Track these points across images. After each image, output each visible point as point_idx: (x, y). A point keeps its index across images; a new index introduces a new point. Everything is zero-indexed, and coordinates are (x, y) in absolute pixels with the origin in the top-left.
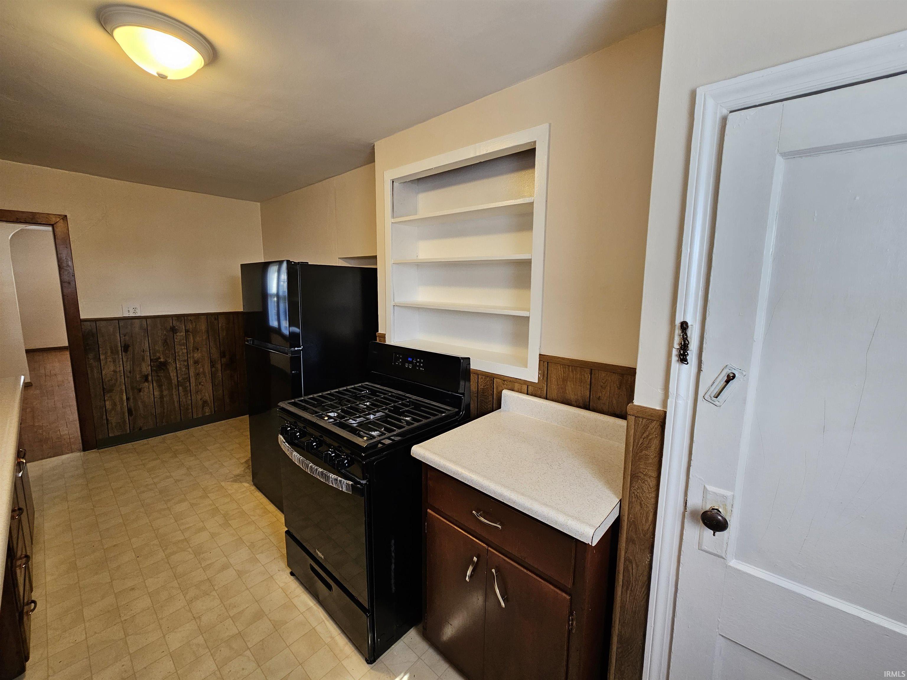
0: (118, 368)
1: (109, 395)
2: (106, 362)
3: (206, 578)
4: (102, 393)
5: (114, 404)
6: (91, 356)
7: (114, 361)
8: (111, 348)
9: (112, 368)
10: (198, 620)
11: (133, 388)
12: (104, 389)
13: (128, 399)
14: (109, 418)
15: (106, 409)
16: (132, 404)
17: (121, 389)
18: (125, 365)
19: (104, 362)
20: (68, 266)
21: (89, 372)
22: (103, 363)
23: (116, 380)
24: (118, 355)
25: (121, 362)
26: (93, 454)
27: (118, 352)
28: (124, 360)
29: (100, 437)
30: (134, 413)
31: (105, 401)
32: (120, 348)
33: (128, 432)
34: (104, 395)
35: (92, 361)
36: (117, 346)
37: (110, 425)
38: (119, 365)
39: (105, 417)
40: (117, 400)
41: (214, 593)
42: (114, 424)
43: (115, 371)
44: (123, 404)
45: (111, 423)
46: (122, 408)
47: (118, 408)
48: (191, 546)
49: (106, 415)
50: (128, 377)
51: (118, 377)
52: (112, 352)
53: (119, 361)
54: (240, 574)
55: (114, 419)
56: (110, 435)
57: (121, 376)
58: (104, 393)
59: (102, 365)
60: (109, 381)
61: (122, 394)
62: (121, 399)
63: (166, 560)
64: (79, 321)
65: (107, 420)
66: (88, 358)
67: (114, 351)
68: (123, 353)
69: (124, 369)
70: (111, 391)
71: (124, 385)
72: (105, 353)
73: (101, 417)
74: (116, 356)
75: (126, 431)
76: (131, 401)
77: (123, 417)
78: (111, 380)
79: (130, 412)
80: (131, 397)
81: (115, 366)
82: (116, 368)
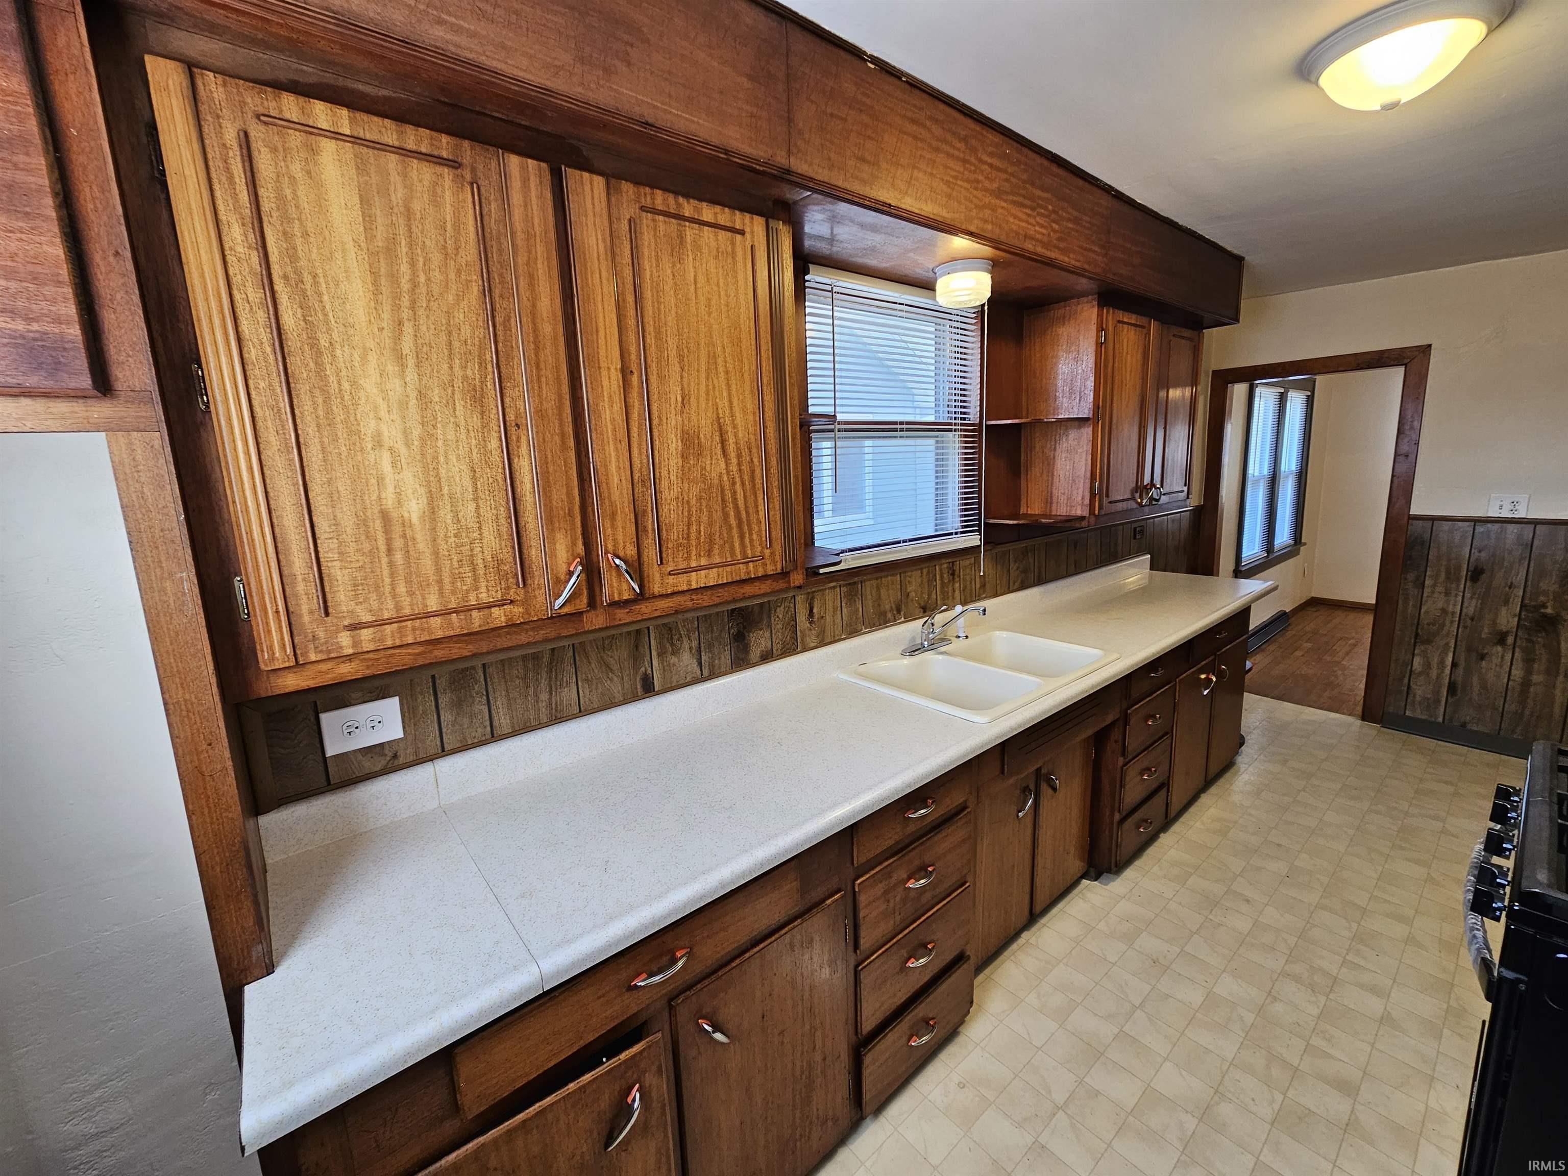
0: (1451, 607)
1: (1422, 648)
2: (1433, 592)
3: (1335, 974)
4: (1413, 641)
5: (1428, 665)
6: (1411, 576)
7: (1447, 594)
8: (1448, 572)
9: (1440, 605)
10: (1270, 999)
11: (1469, 650)
12: (1417, 635)
13: (1454, 665)
14: (1413, 686)
15: (1411, 671)
16: (1459, 678)
17: (1447, 644)
18: (1465, 605)
19: (1430, 590)
20: (1412, 428)
21: (1400, 602)
22: (1427, 591)
23: (1443, 625)
24: (1458, 586)
25: (1460, 599)
26: (1371, 729)
27: (1458, 580)
28: (1468, 595)
29: (1391, 709)
30: (1459, 692)
31: (1413, 655)
32: (1465, 573)
33: (1440, 720)
34: (1415, 646)
35: (1410, 585)
36: (1458, 568)
37: (1410, 698)
38: (1456, 602)
39: (1406, 680)
40: (1435, 661)
41: (1323, 999)
42: (1418, 698)
43: (1444, 611)
44: (1443, 672)
45: (1414, 696)
46: (1439, 676)
47: (1434, 673)
48: (1363, 923)
49: (1409, 680)
50: (1465, 627)
51: (1448, 622)
52: (1448, 578)
53: (1456, 595)
54: (1386, 1019)
55: (1420, 690)
56: (1408, 713)
57: (1452, 622)
58: (1415, 643)
59: (1425, 595)
60: (1428, 624)
61: (1447, 654)
62: (1442, 663)
63: (1312, 908)
64: (1406, 518)
65: (1409, 687)
66: (1406, 579)
67: (1452, 575)
68: (1468, 584)
69: (1461, 610)
70: (1428, 642)
71: (1454, 638)
72: (1436, 577)
73: (1401, 680)
74: (1454, 586)
75: (1436, 718)
76: (1460, 670)
77: (1437, 693)
78: (1434, 624)
79: (1452, 688)
80: (1462, 664)
81: (1448, 602)
82: (1448, 605)
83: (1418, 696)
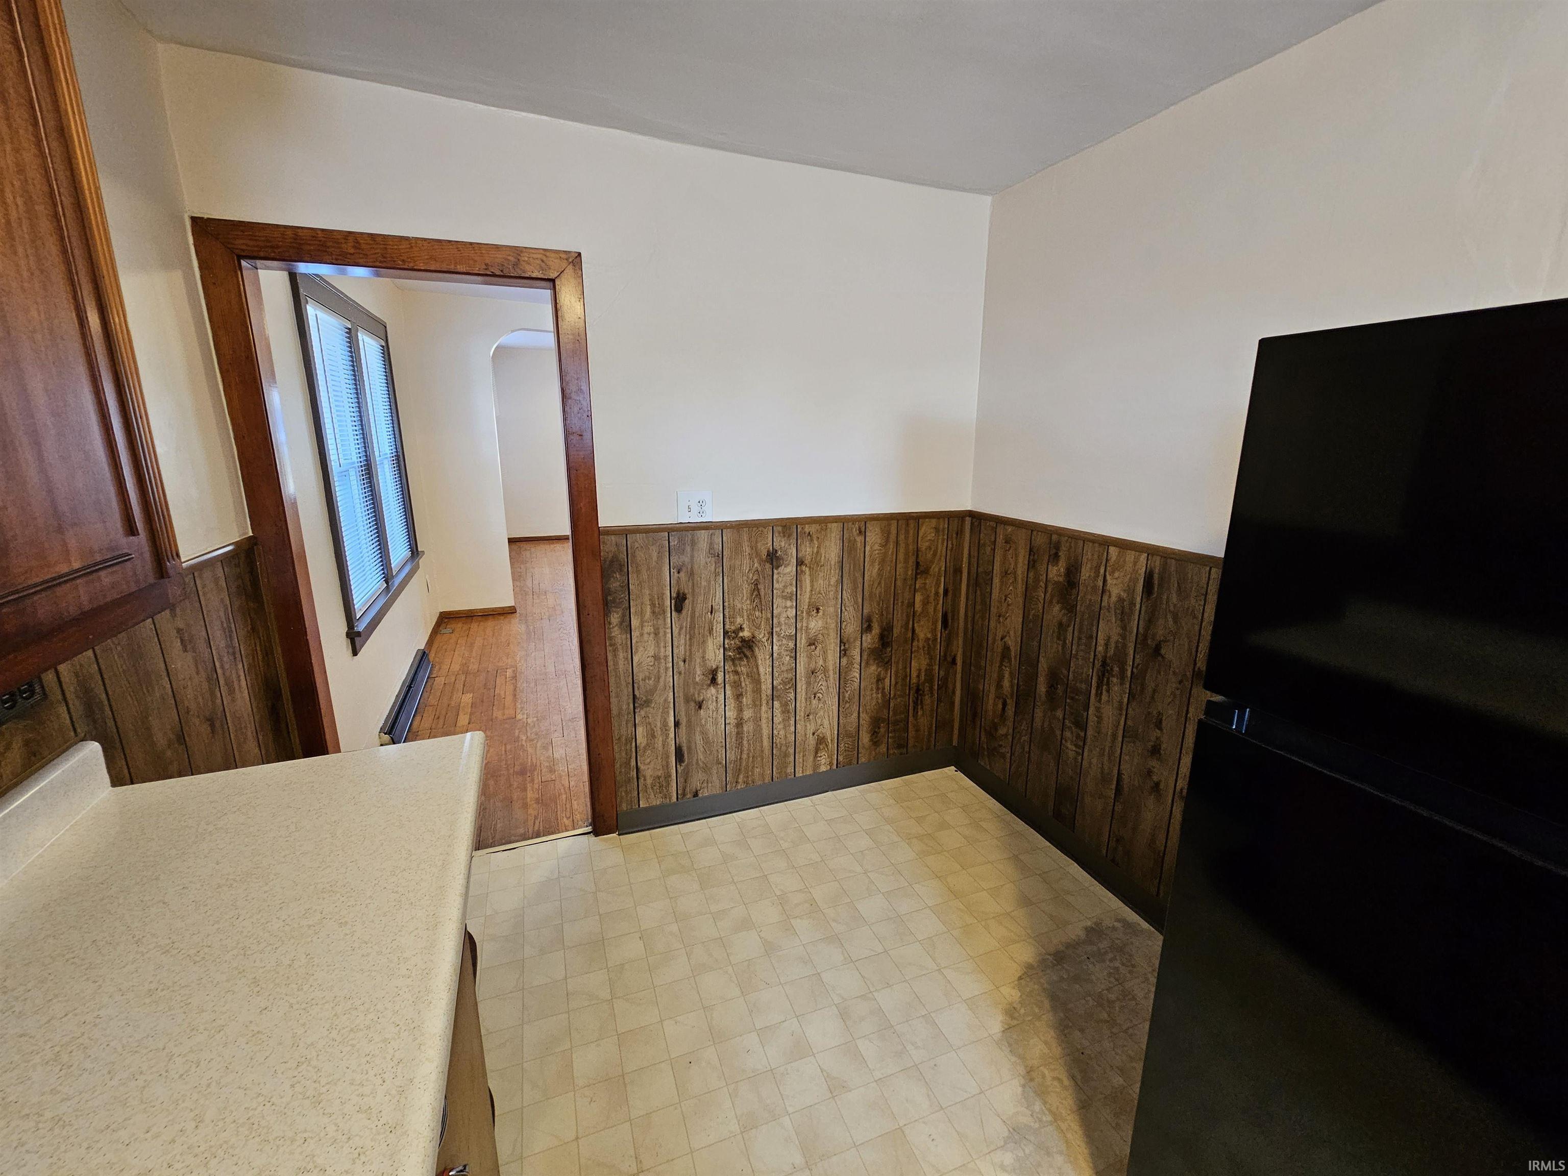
0: (662, 651)
1: (642, 713)
2: (642, 635)
4: (632, 707)
5: (651, 734)
6: (615, 618)
7: (656, 634)
8: (652, 602)
9: (651, 650)
11: (687, 700)
12: (634, 697)
13: (677, 724)
14: (642, 767)
15: (636, 746)
16: (683, 736)
17: (666, 700)
18: (675, 643)
19: (638, 634)
21: (610, 658)
22: (635, 636)
23: (658, 678)
24: (665, 619)
25: (669, 636)
26: (610, 843)
27: (664, 611)
28: (675, 630)
29: (624, 807)
30: (686, 758)
31: (635, 726)
32: (669, 600)
33: (674, 799)
34: (635, 713)
35: (617, 631)
36: (662, 597)
37: (641, 784)
38: (666, 641)
39: (633, 763)
40: (658, 724)
42: (649, 781)
43: (656, 657)
44: (667, 738)
45: (645, 779)
46: (665, 745)
47: (659, 742)
49: (637, 760)
50: (680, 673)
51: (662, 671)
52: (653, 612)
53: (665, 634)
55: (650, 769)
56: (642, 805)
57: (667, 669)
58: (634, 709)
59: (634, 642)
60: (644, 680)
61: (668, 713)
62: (665, 724)
64: (596, 533)
65: (637, 768)
66: (610, 624)
67: (657, 608)
68: (673, 613)
69: (672, 653)
70: (647, 703)
71: (671, 690)
72: (642, 614)
73: (628, 763)
74: (660, 622)
75: (670, 798)
76: (683, 729)
77: (667, 766)
78: (649, 679)
79: (679, 756)
80: (684, 721)
81: (658, 646)
82: (659, 650)
83: (648, 777)
